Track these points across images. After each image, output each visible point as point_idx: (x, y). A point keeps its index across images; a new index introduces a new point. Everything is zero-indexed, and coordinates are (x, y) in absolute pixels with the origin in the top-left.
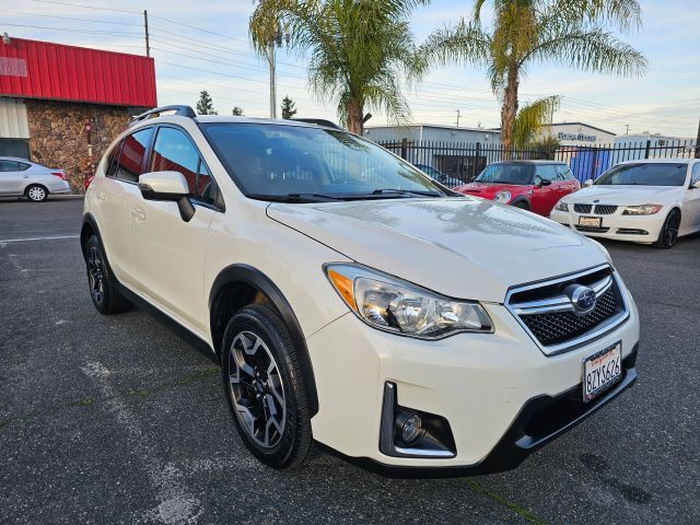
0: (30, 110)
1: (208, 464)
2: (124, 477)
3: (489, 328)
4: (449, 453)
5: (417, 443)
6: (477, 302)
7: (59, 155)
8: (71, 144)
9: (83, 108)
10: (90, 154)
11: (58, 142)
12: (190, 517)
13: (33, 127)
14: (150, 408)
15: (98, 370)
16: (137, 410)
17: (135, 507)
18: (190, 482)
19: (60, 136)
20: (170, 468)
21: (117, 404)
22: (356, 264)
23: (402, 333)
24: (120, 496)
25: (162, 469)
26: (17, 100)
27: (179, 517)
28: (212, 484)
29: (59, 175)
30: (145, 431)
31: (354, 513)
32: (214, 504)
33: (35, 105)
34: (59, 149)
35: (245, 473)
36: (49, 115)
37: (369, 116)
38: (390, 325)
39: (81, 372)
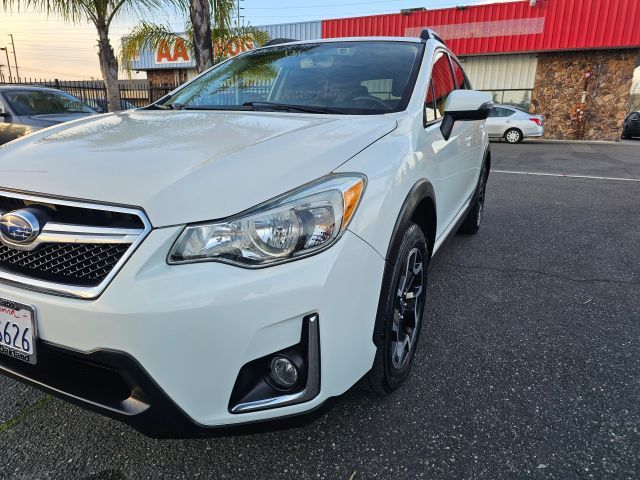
0: (540, 62)
7: (554, 103)
8: (568, 91)
9: (590, 54)
10: (583, 100)
11: (556, 91)
13: (539, 78)
19: (559, 85)
26: (531, 55)
29: (536, 120)
33: (545, 57)
34: (556, 97)
36: (555, 66)
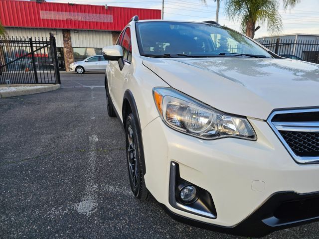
1: (111, 188)
2: (76, 186)
3: (253, 137)
4: (211, 216)
5: (191, 204)
6: (245, 117)
12: (90, 211)
13: (114, 43)
14: (104, 158)
15: (95, 138)
16: (98, 158)
17: (72, 200)
18: (99, 195)
20: (95, 186)
21: (93, 154)
22: (171, 88)
23: (188, 133)
24: (70, 193)
25: (92, 186)
26: (109, 32)
27: (85, 210)
28: (107, 199)
30: (96, 167)
31: (165, 233)
32: (102, 208)
33: (115, 34)
35: (124, 197)
37: (258, 27)
38: (182, 127)
39: (88, 138)
